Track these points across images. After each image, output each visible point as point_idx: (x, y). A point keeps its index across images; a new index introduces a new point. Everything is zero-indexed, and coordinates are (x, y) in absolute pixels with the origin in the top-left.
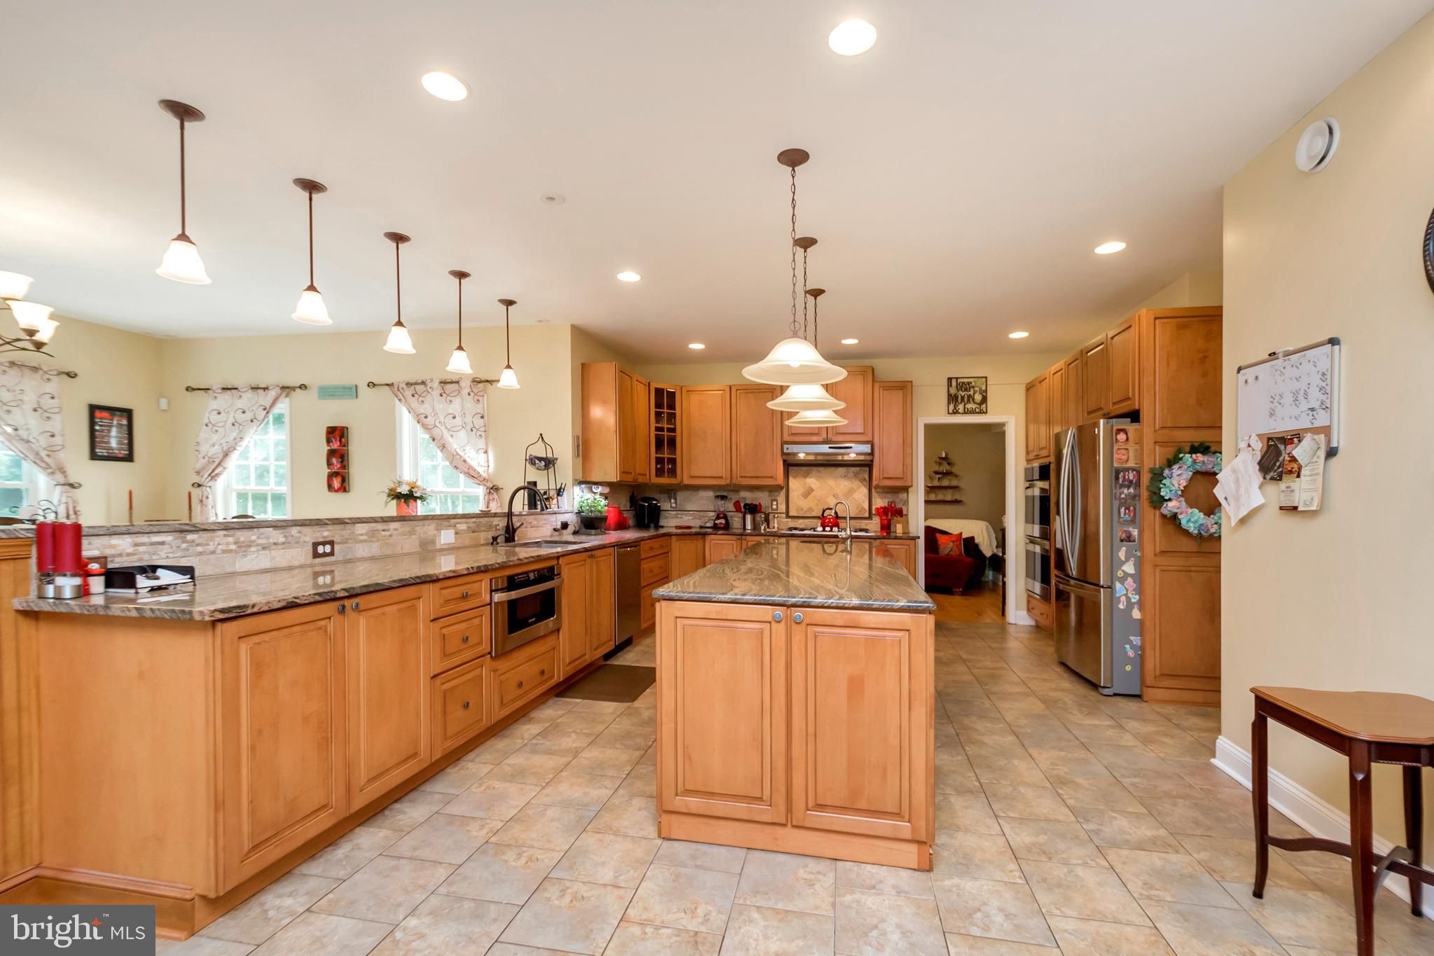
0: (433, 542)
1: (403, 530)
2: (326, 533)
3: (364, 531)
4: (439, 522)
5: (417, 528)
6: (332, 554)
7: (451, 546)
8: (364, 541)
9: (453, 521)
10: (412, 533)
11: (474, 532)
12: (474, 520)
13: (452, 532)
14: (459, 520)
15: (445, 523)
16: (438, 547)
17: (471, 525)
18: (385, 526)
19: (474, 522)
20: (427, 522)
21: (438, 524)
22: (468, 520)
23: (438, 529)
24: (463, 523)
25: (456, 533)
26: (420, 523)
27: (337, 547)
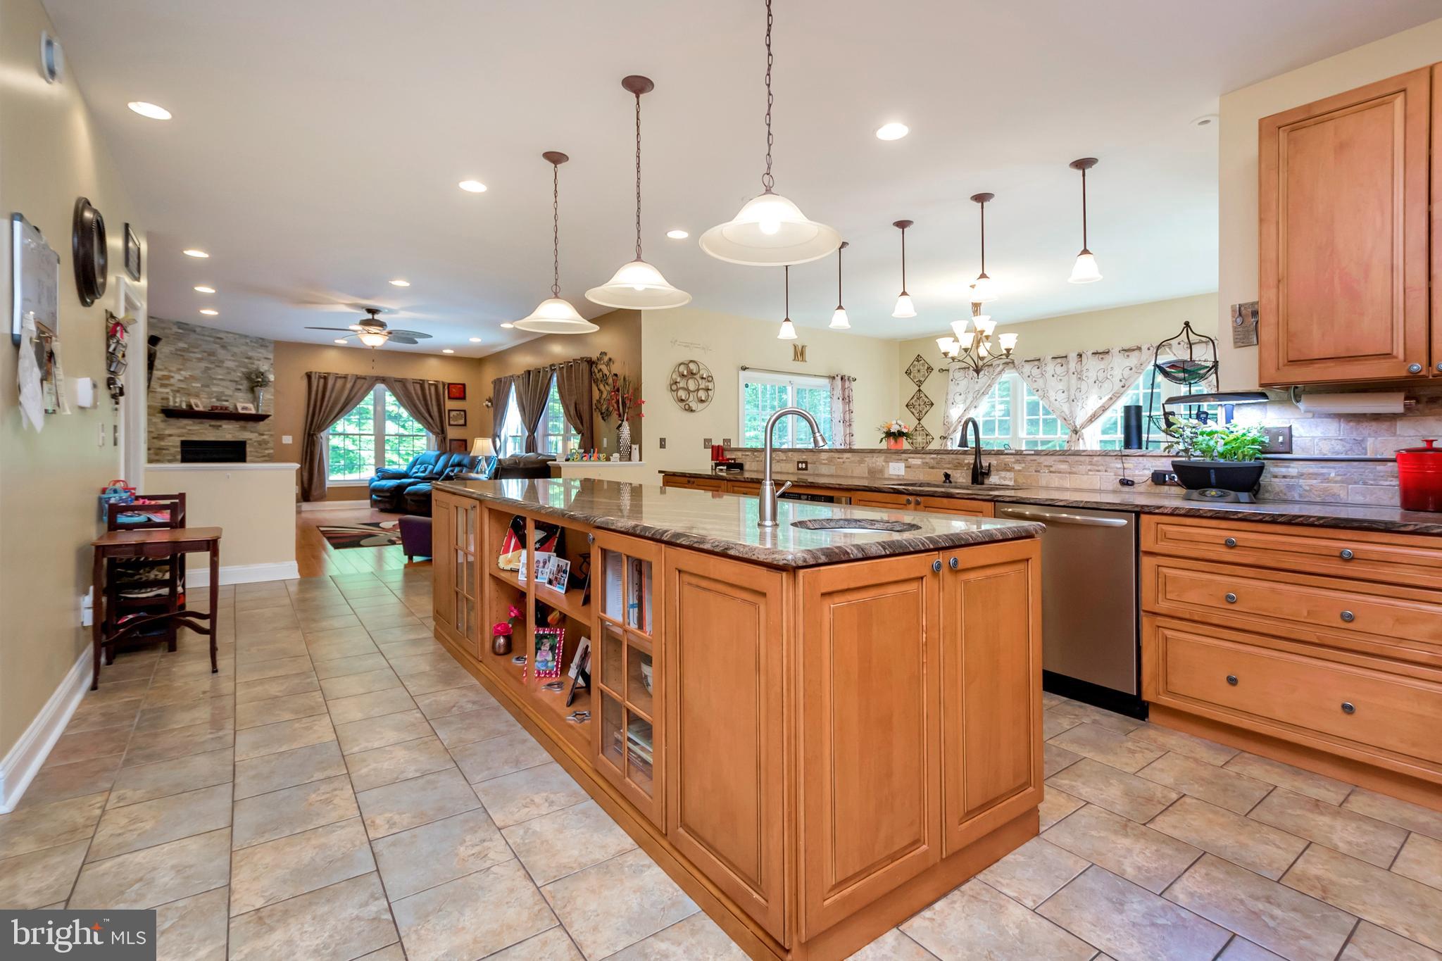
0: (881, 471)
1: (853, 459)
2: (804, 457)
3: (825, 458)
4: (889, 455)
5: (866, 459)
6: (806, 469)
7: (901, 477)
8: (825, 464)
9: (904, 456)
10: (861, 462)
11: (933, 468)
12: (935, 456)
13: (902, 465)
14: (912, 455)
15: (894, 457)
16: (886, 476)
17: (927, 461)
18: (841, 456)
19: (933, 458)
20: (875, 455)
21: (887, 457)
22: (924, 456)
23: (887, 462)
24: (917, 458)
25: (906, 467)
26: (869, 455)
27: (809, 466)
